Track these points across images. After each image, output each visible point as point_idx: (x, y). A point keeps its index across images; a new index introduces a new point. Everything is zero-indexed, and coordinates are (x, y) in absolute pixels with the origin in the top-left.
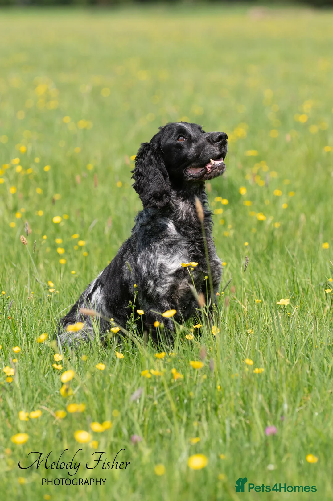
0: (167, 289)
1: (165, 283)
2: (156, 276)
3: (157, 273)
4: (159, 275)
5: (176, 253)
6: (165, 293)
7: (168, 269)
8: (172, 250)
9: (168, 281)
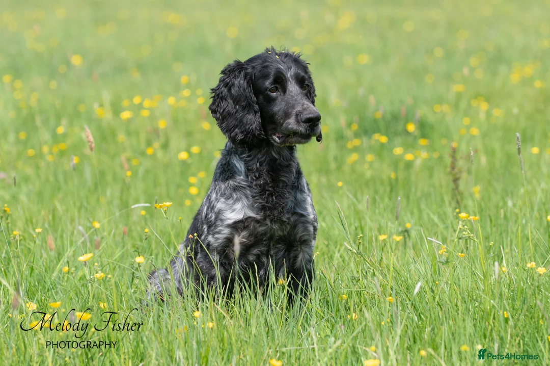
0: (220, 240)
1: (219, 233)
2: (211, 221)
3: (213, 218)
4: (213, 222)
5: (239, 200)
6: (217, 245)
7: (225, 218)
8: (235, 196)
9: (223, 232)
